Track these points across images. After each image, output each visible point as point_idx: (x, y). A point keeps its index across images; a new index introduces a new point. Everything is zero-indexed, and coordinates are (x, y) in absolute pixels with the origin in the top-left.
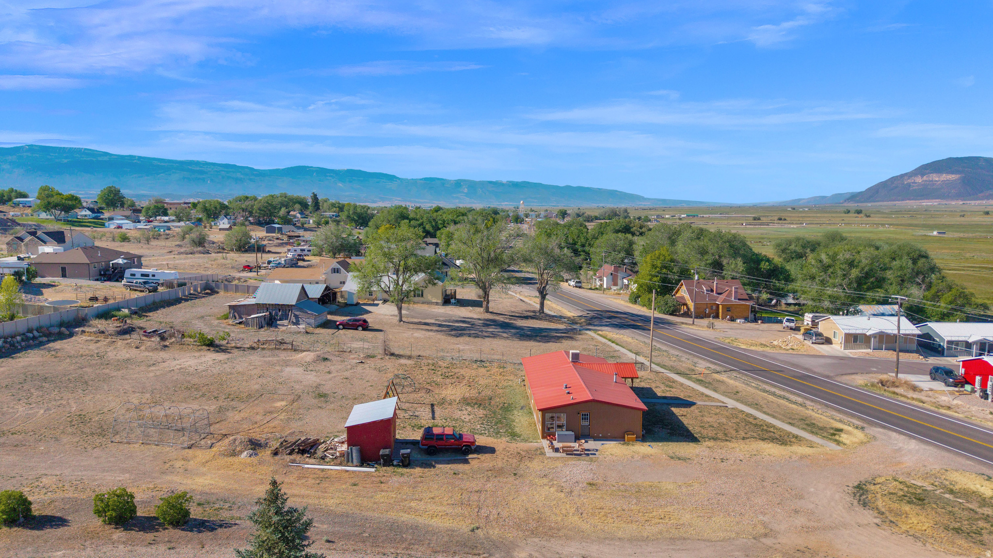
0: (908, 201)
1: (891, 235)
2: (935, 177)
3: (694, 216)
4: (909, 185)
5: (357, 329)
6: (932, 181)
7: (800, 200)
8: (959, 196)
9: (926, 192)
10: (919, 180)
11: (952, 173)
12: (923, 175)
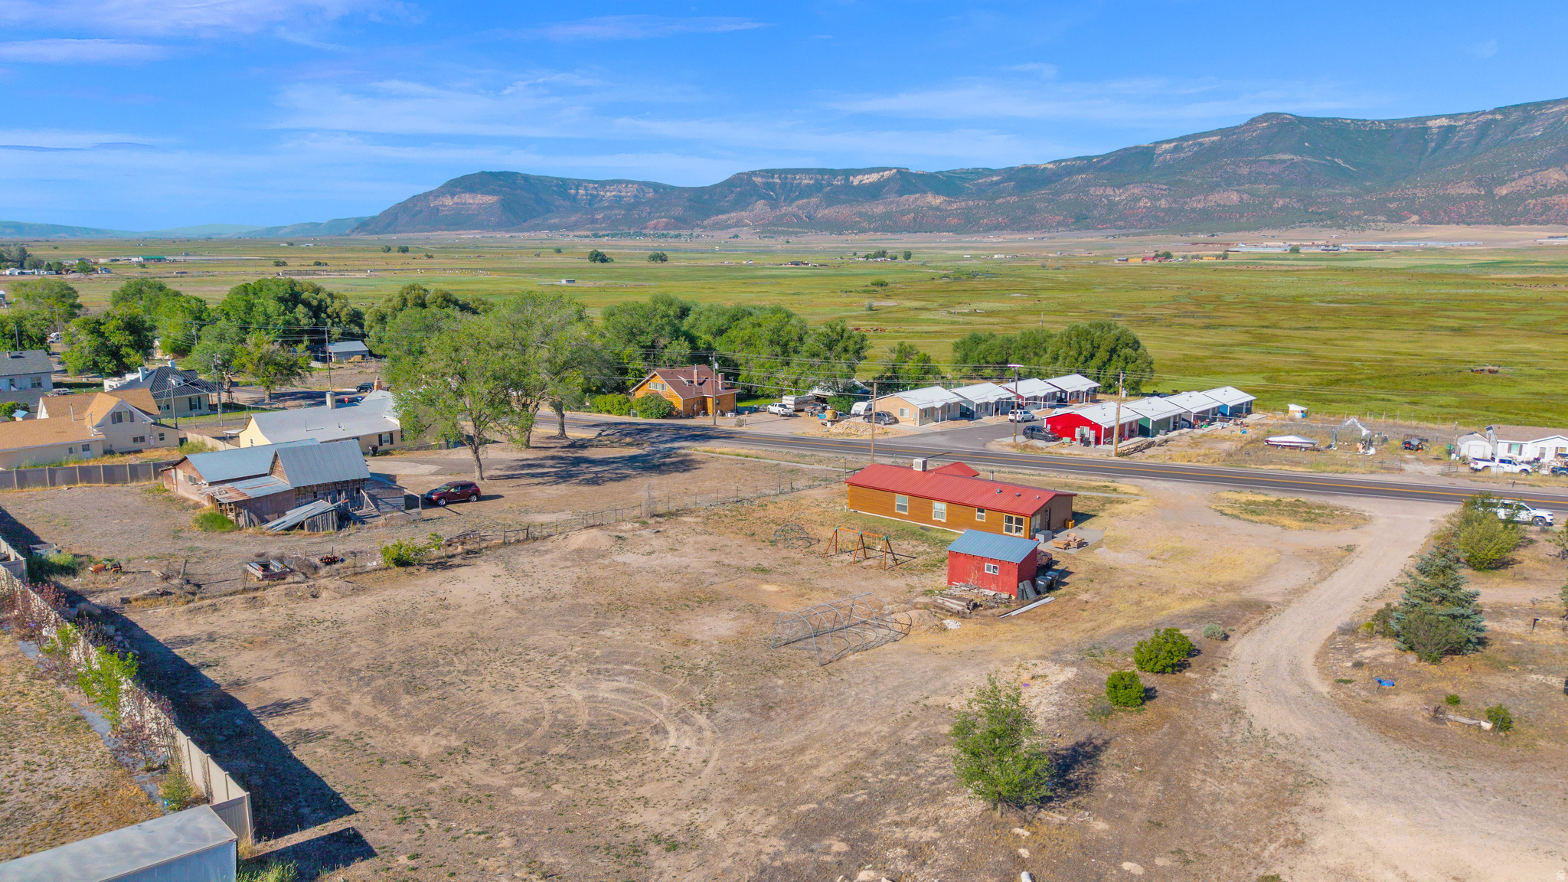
0: (439, 233)
1: (514, 286)
2: (468, 198)
3: (159, 260)
4: (437, 209)
5: (468, 501)
6: (465, 204)
7: (279, 228)
8: (501, 226)
9: (459, 220)
10: (448, 201)
11: (489, 193)
12: (453, 195)
